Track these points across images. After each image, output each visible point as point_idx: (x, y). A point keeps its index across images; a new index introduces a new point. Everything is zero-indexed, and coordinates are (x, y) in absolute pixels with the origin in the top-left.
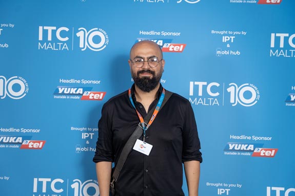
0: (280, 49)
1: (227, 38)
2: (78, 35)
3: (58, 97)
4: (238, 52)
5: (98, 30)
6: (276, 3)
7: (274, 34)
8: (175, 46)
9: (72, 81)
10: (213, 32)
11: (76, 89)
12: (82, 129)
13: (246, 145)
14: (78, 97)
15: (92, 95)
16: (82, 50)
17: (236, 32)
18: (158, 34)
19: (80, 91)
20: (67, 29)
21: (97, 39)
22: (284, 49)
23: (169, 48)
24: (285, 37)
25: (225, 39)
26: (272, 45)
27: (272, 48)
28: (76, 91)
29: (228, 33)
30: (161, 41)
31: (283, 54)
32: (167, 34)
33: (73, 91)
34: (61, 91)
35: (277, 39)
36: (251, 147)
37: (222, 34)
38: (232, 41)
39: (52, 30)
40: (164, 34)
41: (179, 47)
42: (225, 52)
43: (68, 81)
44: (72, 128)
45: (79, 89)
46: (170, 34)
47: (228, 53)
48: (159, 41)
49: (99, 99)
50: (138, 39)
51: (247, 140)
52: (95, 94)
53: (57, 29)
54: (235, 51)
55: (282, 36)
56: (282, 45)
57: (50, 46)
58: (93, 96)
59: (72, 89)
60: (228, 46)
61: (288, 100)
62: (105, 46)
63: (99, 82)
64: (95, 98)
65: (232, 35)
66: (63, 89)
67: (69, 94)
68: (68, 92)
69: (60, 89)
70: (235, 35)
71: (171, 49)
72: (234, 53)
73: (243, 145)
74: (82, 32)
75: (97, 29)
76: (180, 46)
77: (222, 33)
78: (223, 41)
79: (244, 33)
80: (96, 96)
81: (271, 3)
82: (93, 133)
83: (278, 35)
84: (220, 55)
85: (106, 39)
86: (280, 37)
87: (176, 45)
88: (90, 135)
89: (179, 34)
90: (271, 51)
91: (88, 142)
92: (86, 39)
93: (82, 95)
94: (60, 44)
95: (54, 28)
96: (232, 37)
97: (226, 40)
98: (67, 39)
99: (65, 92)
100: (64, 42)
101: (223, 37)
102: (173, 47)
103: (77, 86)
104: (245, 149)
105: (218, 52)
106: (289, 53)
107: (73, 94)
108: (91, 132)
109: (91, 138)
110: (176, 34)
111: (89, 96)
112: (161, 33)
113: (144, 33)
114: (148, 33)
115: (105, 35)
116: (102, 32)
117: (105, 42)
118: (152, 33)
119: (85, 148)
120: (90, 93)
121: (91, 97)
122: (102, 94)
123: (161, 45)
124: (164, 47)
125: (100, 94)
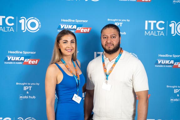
0: (151, 31)
1: (118, 24)
2: (20, 21)
3: (7, 63)
4: (124, 33)
5: (34, 19)
6: (148, 1)
7: (147, 21)
8: (84, 29)
9: (17, 52)
11: (19, 57)
12: (23, 84)
14: (21, 63)
15: (30, 61)
16: (23, 32)
17: (123, 20)
18: (74, 21)
19: (22, 59)
20: (13, 18)
21: (33, 25)
22: (153, 31)
23: (80, 30)
24: (154, 23)
26: (146, 28)
27: (146, 30)
28: (19, 59)
29: (118, 20)
31: (153, 34)
32: (79, 21)
33: (17, 59)
34: (9, 59)
35: (149, 25)
37: (114, 21)
39: (3, 18)
40: (77, 21)
41: (87, 30)
43: (14, 52)
44: (17, 84)
45: (22, 58)
46: (81, 21)
48: (74, 26)
49: (35, 64)
50: (60, 24)
52: (32, 60)
53: (6, 17)
54: (123, 32)
55: (152, 22)
56: (152, 28)
57: (1, 29)
59: (17, 57)
61: (157, 63)
62: (39, 29)
63: (35, 53)
64: (32, 63)
65: (121, 22)
66: (11, 57)
67: (15, 61)
68: (14, 60)
69: (8, 57)
71: (82, 31)
74: (23, 20)
75: (33, 18)
79: (128, 21)
80: (33, 62)
81: (145, 1)
82: (31, 86)
83: (149, 22)
85: (39, 24)
86: (151, 23)
88: (29, 88)
89: (87, 21)
90: (146, 32)
92: (26, 24)
93: (24, 61)
94: (8, 27)
95: (4, 17)
98: (13, 24)
99: (12, 60)
100: (11, 26)
102: (83, 29)
103: (20, 56)
106: (157, 33)
107: (17, 61)
108: (30, 86)
109: (30, 90)
110: (85, 21)
111: (28, 62)
112: (75, 21)
113: (64, 21)
114: (67, 21)
115: (38, 22)
116: (36, 20)
117: (39, 26)
118: (70, 20)
119: (26, 97)
120: (29, 60)
121: (29, 63)
122: (37, 61)
123: (75, 28)
124: (77, 29)
125: (35, 60)
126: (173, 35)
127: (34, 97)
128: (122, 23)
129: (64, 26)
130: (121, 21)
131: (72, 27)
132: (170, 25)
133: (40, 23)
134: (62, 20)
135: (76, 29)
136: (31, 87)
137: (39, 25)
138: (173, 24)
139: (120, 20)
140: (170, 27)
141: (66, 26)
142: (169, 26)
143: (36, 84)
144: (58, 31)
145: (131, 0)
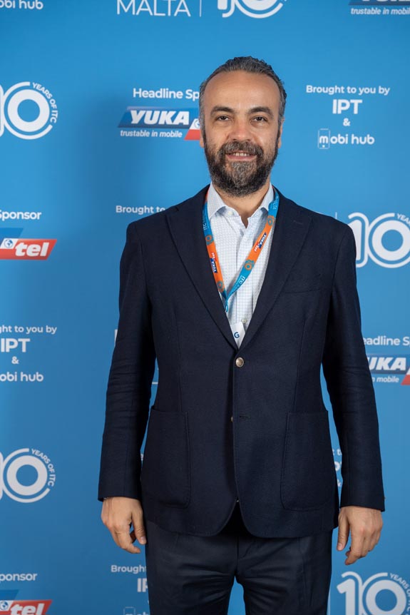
1: (344, 105)
4: (369, 138)
5: (30, 88)
10: (310, 89)
13: (389, 359)
15: (22, 246)
17: (365, 90)
18: (179, 95)
25: (338, 107)
29: (345, 90)
30: (186, 114)
36: (400, 364)
37: (332, 93)
38: (356, 112)
42: (340, 137)
47: (346, 140)
48: (181, 114)
49: (39, 257)
50: (129, 108)
51: (390, 346)
52: (28, 243)
54: (363, 136)
58: (24, 251)
60: (346, 123)
62: (50, 127)
64: (30, 253)
65: (355, 96)
70: (364, 96)
72: (359, 140)
73: (381, 359)
75: (28, 84)
77: (332, 91)
78: (334, 112)
79: (385, 91)
80: (32, 250)
82: (27, 337)
84: (326, 145)
85: (51, 108)
88: (20, 344)
91: (15, 361)
92: (3, 109)
96: (356, 102)
97: (341, 109)
101: (335, 101)
104: (386, 368)
105: (323, 139)
108: (23, 335)
109: (24, 350)
111: (14, 250)
112: (185, 95)
113: (143, 94)
114: (153, 94)
115: (48, 100)
116: (41, 92)
117: (50, 116)
118: (164, 93)
119: (9, 375)
120: (18, 243)
121: (19, 253)
122: (46, 245)
123: (186, 122)
124: (192, 127)
125: (41, 244)
127: (38, 375)
128: (361, 101)
130: (358, 92)
131: (173, 118)
133: (54, 106)
134: (135, 93)
135: (188, 127)
136: (28, 340)
137: (51, 113)
139: (353, 91)
141: (149, 113)
143: (45, 330)
144: (123, 133)
145: (395, 11)
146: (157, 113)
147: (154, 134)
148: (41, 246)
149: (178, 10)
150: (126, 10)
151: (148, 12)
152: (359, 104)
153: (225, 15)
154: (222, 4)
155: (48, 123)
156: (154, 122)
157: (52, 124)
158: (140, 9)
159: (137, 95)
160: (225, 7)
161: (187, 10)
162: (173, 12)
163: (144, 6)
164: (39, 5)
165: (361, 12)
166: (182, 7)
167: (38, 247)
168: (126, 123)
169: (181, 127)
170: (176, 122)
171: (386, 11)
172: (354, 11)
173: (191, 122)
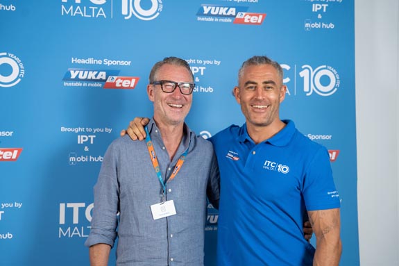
1: (195, 70)
4: (210, 88)
5: (7, 56)
6: (257, 23)
8: (123, 79)
17: (207, 62)
18: (99, 62)
23: (115, 83)
29: (196, 62)
30: (104, 73)
32: (112, 63)
38: (202, 74)
40: (108, 63)
41: (129, 82)
46: (117, 63)
48: (101, 73)
50: (69, 69)
52: (4, 151)
54: (207, 87)
58: (1, 155)
62: (19, 80)
63: (11, 134)
64: (5, 157)
65: (202, 65)
70: (206, 65)
71: (118, 85)
72: (205, 90)
75: (5, 54)
76: (131, 80)
79: (218, 63)
80: (6, 155)
81: (250, 23)
85: (20, 69)
87: (127, 79)
89: (129, 63)
96: (202, 68)
102: (121, 81)
110: (124, 63)
112: (103, 62)
113: (78, 61)
114: (84, 61)
115: (18, 64)
116: (14, 59)
117: (20, 73)
118: (91, 61)
122: (16, 152)
123: (104, 78)
124: (108, 81)
125: (12, 151)
126: (308, 94)
127: (9, 235)
129: (77, 72)
130: (203, 63)
131: (96, 76)
132: (302, 74)
133: (22, 67)
134: (73, 60)
135: (105, 81)
136: (3, 212)
137: (20, 71)
138: (307, 71)
139: (200, 62)
140: (302, 76)
141: (82, 72)
142: (298, 75)
143: (14, 205)
144: (65, 84)
145: (221, 20)
146: (86, 72)
147: (85, 84)
148: (13, 152)
149: (99, 14)
150: (67, 13)
151: (80, 15)
152: (204, 70)
153: (126, 18)
154: (124, 12)
155: (18, 77)
156: (85, 77)
157: (21, 78)
158: (76, 12)
159: (74, 62)
160: (126, 13)
161: (104, 14)
162: (96, 15)
163: (78, 11)
164: (12, 8)
165: (203, 19)
166: (101, 12)
167: (10, 153)
168: (67, 78)
169: (101, 80)
170: (98, 78)
171: (216, 20)
172: (199, 19)
173: (107, 78)
